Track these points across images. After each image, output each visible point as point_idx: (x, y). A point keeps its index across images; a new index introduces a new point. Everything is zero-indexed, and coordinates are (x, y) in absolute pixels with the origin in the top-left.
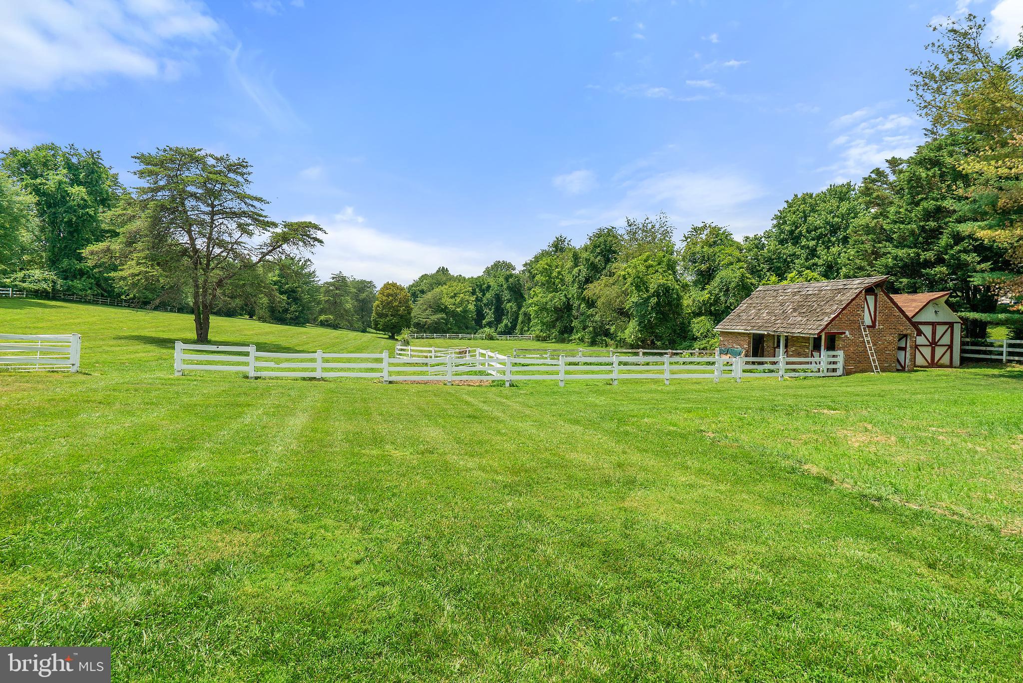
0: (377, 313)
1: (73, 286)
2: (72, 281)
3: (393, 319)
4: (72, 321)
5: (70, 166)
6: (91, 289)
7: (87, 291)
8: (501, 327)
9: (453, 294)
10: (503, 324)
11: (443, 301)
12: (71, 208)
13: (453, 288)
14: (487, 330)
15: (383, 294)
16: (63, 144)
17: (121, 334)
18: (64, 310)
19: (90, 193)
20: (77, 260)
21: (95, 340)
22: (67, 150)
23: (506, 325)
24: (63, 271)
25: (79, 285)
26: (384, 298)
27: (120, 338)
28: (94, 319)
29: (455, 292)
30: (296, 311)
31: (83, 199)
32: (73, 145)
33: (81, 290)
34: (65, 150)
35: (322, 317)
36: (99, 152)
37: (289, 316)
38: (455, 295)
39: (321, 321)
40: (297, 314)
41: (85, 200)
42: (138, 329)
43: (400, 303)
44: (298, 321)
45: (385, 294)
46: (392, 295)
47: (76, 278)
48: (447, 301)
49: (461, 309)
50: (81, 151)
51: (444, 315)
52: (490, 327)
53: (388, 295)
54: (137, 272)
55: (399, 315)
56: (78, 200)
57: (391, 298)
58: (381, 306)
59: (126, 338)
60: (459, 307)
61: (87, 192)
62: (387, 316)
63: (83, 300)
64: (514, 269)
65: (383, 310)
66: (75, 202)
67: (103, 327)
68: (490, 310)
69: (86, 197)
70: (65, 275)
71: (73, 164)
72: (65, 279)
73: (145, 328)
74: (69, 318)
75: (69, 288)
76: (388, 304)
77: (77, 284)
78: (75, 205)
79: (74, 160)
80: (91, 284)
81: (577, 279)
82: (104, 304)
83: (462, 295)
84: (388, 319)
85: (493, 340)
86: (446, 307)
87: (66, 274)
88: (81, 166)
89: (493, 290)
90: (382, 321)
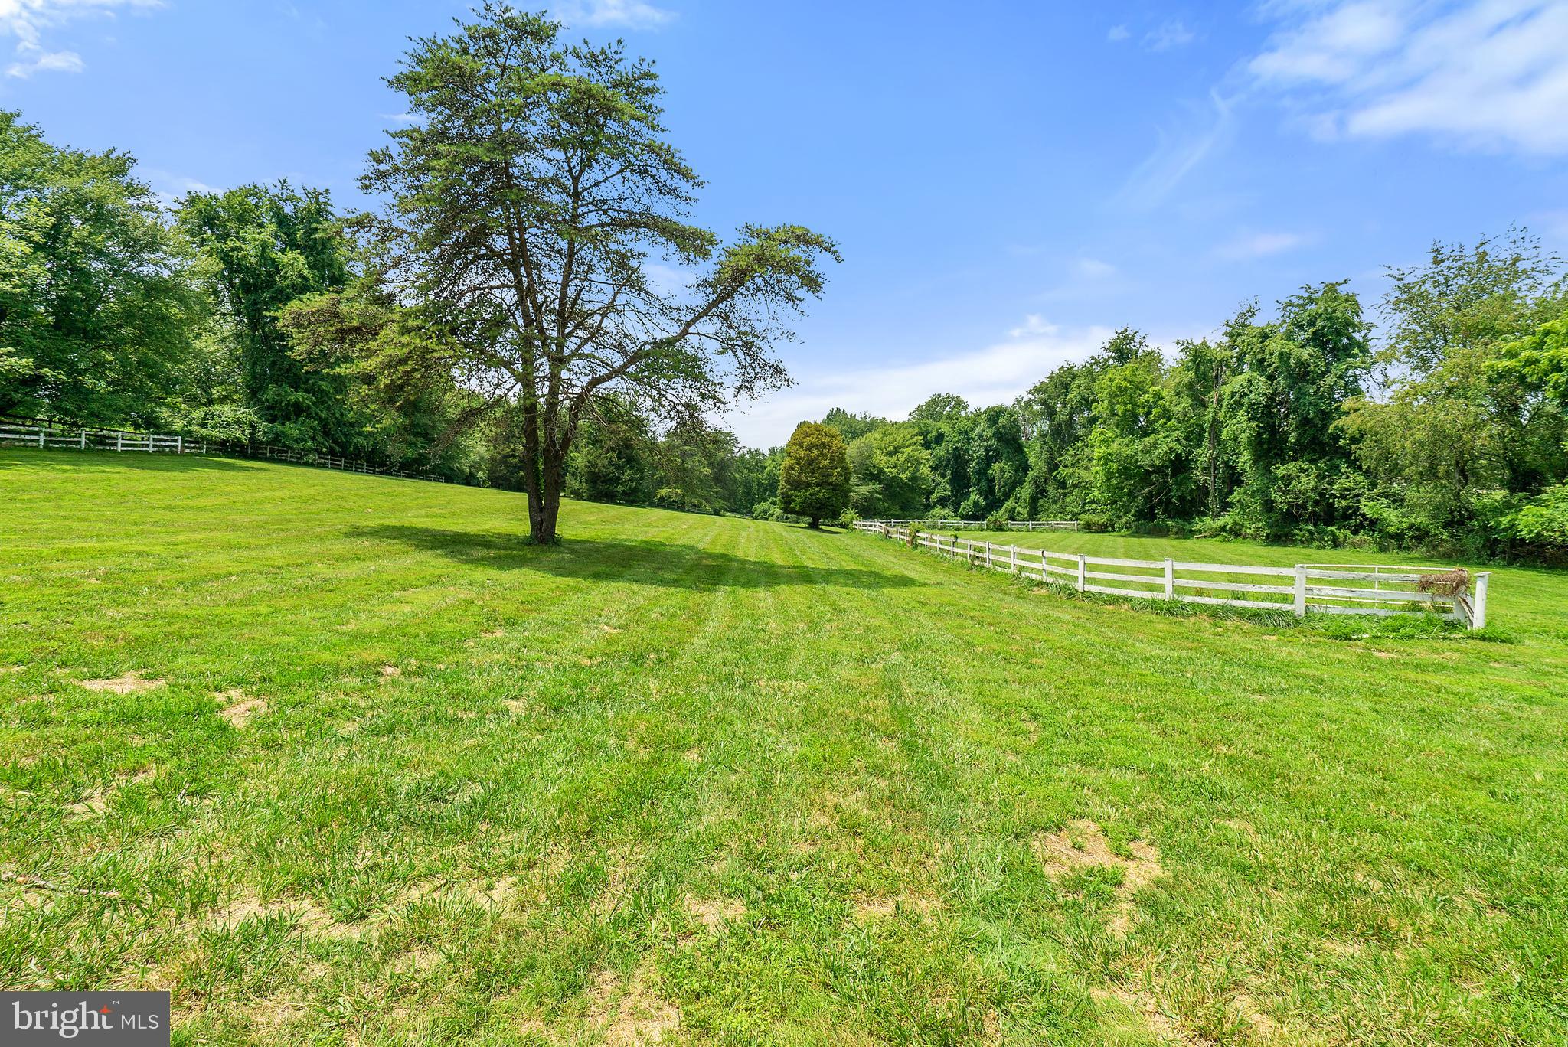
0: (788, 481)
1: (283, 432)
2: (283, 424)
3: (819, 492)
4: (268, 494)
5: (282, 221)
6: (313, 439)
7: (306, 442)
8: (966, 505)
9: (891, 448)
10: (970, 502)
11: (875, 460)
12: (281, 291)
13: (891, 438)
14: (938, 510)
15: (800, 445)
16: (268, 181)
17: (364, 523)
18: (262, 474)
19: (312, 267)
20: (291, 387)
21: (300, 540)
22: (277, 191)
23: (976, 504)
24: (269, 408)
25: (293, 432)
26: (803, 453)
27: (358, 533)
28: (312, 491)
29: (896, 444)
30: (631, 480)
31: (300, 276)
32: (285, 181)
33: (296, 441)
34: (273, 191)
35: (663, 492)
36: (327, 191)
37: (620, 488)
38: (896, 451)
39: (662, 498)
40: (634, 484)
41: (305, 278)
42: (394, 510)
43: (832, 460)
44: (635, 497)
45: (804, 445)
46: (817, 447)
47: (289, 420)
48: (881, 461)
49: (908, 474)
50: (299, 193)
51: (879, 487)
52: (944, 507)
53: (810, 447)
54: (402, 352)
55: (830, 484)
56: (292, 275)
57: (815, 452)
58: (797, 468)
59: (372, 532)
60: (904, 471)
61: (309, 263)
62: (808, 485)
63: (298, 460)
64: (966, 408)
65: (801, 474)
66: (288, 282)
67: (327, 506)
68: (943, 476)
69: (306, 272)
70: (271, 415)
71: (286, 216)
72: (272, 421)
73: (407, 509)
74: (263, 489)
75: (277, 438)
76: (811, 462)
77: (291, 429)
78: (288, 287)
79: (288, 209)
80: (314, 428)
81: (1245, 400)
82: (336, 467)
83: (908, 450)
84: (811, 491)
85: (1002, 530)
86: (880, 471)
87: (275, 413)
88: (297, 218)
89: (949, 441)
90: (800, 496)
